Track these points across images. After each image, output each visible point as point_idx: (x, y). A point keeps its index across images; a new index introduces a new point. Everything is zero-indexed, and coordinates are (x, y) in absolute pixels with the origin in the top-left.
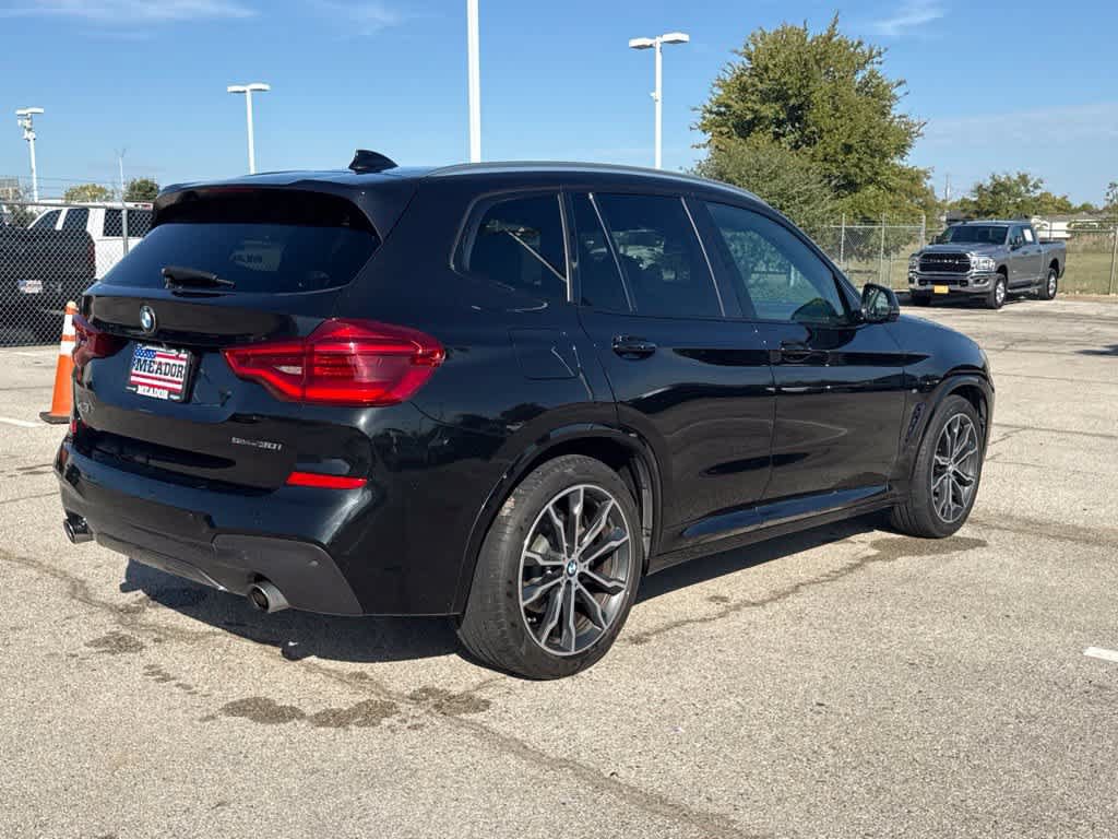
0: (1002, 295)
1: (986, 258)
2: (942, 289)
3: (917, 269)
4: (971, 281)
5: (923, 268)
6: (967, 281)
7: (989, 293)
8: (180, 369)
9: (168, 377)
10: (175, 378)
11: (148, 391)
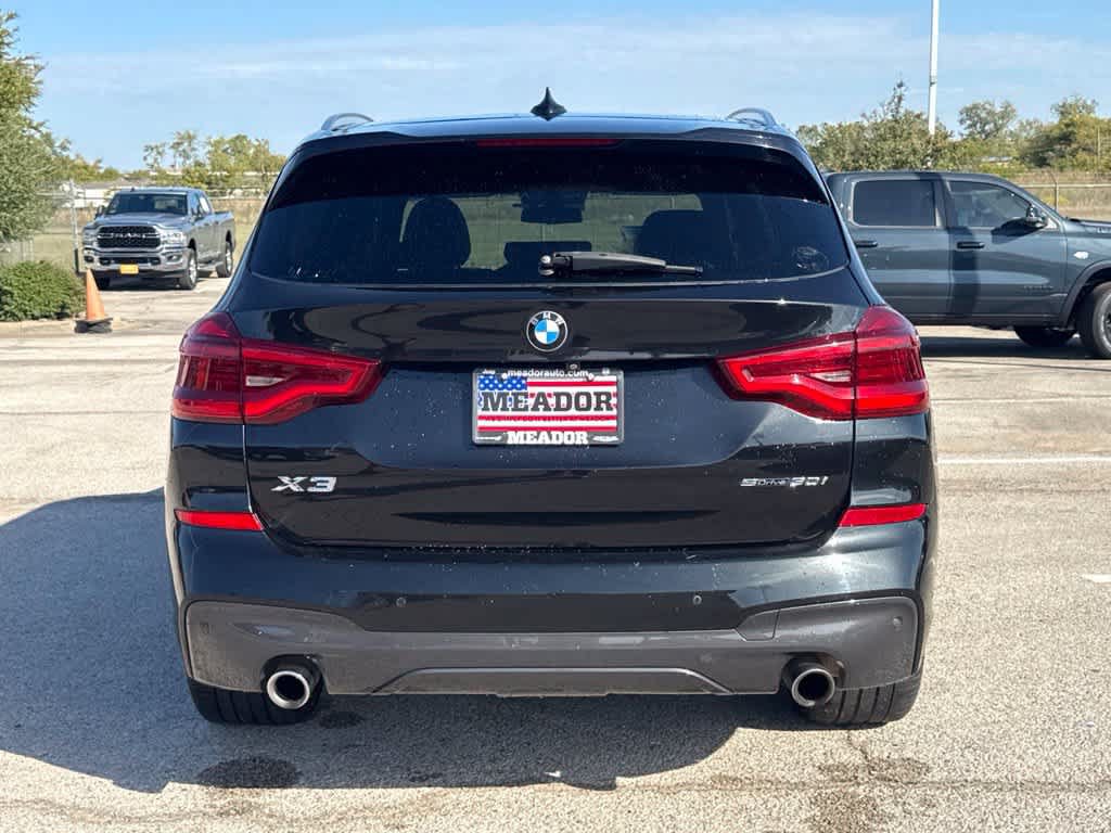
0: (195, 273)
1: (177, 232)
2: (129, 269)
3: (95, 245)
4: (163, 258)
5: (102, 243)
6: (158, 259)
7: (183, 271)
8: (603, 398)
9: (573, 412)
10: (592, 412)
11: (537, 437)
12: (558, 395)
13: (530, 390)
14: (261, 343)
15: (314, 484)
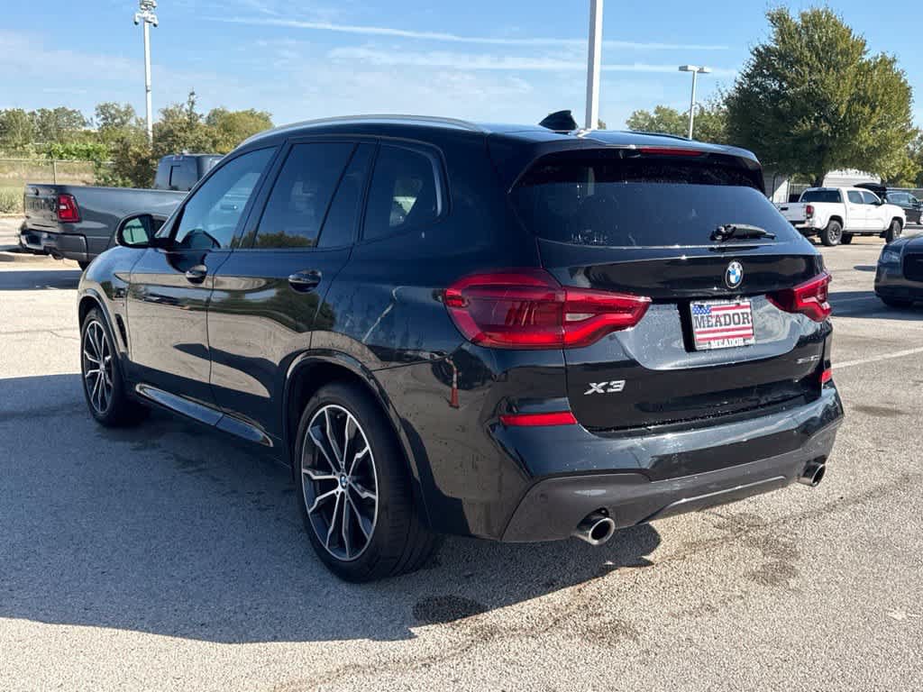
8: (745, 316)
9: (732, 326)
10: (741, 325)
11: (723, 343)
12: (725, 315)
13: (714, 313)
14: (585, 290)
15: (612, 387)
